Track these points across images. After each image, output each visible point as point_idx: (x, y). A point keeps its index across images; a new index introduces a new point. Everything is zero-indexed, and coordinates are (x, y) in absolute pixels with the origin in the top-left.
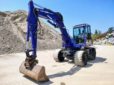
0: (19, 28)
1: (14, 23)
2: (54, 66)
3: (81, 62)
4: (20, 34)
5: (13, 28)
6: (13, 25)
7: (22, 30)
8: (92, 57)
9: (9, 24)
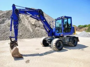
0: (29, 22)
1: (26, 18)
2: (37, 49)
3: (54, 47)
4: (29, 25)
5: (26, 22)
6: (26, 20)
7: (31, 23)
8: (72, 44)
9: (23, 19)
